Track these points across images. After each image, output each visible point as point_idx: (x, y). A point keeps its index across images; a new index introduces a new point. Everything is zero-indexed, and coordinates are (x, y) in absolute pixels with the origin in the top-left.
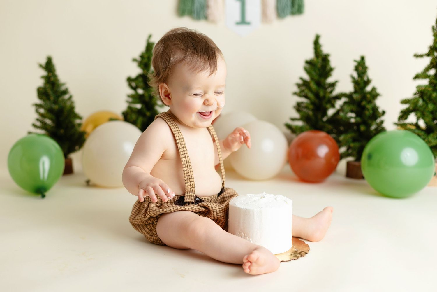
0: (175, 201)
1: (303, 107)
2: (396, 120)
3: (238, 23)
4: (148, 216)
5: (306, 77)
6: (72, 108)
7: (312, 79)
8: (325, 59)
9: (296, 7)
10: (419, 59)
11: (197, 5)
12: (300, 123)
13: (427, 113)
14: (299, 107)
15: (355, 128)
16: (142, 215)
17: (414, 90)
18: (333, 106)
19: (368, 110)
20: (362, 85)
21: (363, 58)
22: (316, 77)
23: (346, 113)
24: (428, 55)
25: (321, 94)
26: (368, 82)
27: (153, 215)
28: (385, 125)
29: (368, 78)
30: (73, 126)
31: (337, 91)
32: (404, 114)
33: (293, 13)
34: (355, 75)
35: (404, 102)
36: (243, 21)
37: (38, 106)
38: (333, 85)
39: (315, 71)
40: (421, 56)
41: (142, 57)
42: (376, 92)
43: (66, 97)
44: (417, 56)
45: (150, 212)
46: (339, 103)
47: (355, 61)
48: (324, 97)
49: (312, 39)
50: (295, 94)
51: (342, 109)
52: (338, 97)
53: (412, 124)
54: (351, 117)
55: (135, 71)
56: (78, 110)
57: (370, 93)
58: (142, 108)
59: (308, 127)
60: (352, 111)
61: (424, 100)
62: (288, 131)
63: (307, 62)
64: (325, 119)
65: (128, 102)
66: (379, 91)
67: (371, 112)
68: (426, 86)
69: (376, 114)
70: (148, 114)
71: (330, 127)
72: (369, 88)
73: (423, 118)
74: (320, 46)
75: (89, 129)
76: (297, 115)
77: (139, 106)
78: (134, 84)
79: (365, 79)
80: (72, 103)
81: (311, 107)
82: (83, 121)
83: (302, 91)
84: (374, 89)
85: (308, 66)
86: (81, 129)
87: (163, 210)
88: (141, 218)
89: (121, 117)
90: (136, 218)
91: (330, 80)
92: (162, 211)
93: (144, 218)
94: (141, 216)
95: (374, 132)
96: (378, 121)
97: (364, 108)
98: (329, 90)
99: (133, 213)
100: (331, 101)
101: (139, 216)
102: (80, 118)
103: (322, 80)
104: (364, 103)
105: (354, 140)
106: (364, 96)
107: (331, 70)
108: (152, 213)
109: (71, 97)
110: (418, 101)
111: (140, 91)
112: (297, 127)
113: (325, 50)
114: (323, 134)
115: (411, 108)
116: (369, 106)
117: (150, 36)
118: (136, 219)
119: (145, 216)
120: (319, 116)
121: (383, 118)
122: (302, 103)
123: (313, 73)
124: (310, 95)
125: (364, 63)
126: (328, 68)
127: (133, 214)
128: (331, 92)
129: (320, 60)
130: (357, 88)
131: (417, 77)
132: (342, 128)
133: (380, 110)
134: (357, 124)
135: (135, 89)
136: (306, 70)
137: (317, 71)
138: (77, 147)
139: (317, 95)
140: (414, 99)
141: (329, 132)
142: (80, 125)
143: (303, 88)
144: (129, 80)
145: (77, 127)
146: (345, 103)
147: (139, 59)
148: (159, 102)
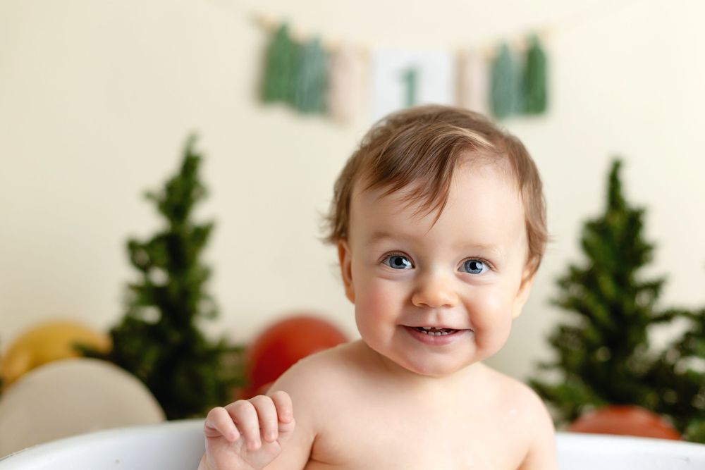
5: (582, 261)
8: (634, 221)
14: (560, 339)
25: (628, 307)
31: (670, 298)
38: (655, 288)
41: (171, 188)
49: (604, 168)
50: (555, 303)
51: (684, 347)
52: (667, 317)
55: (150, 224)
63: (589, 225)
70: (175, 337)
76: (549, 356)
77: (151, 314)
78: (144, 257)
85: (593, 239)
89: (101, 341)
91: (646, 274)
98: (645, 298)
111: (159, 277)
113: (634, 194)
117: (192, 139)
124: (601, 313)
129: (620, 221)
135: (144, 268)
136: (587, 246)
139: (616, 310)
144: (133, 247)
146: (688, 336)
147: (161, 194)
148: (203, 307)
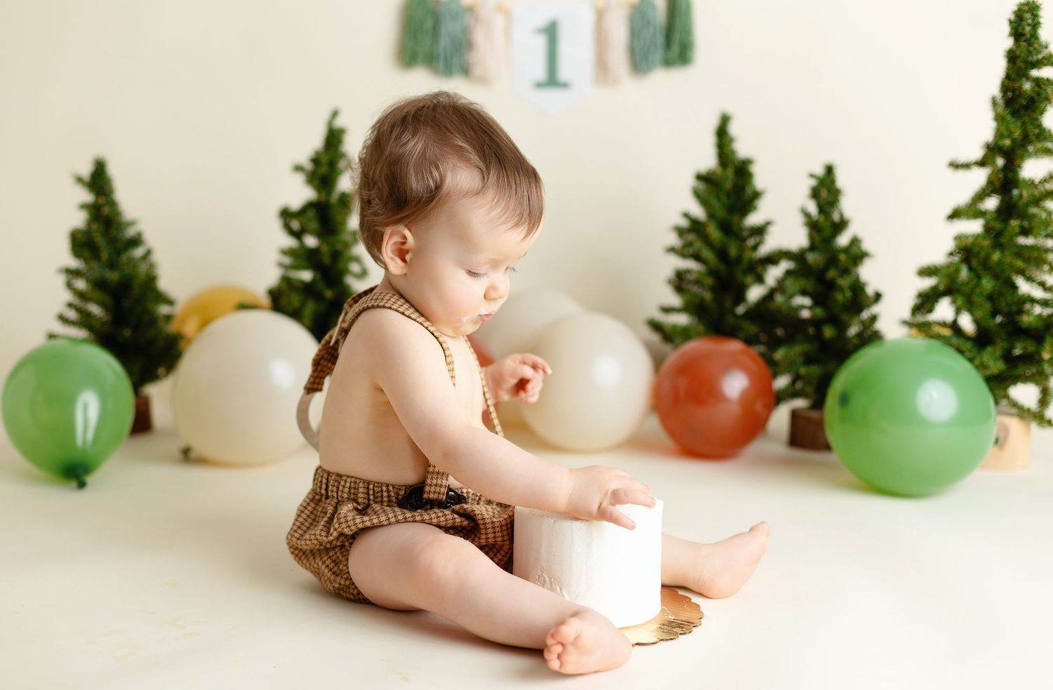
0: (400, 497)
1: (690, 282)
2: (906, 314)
3: (540, 85)
4: (335, 534)
5: (698, 212)
6: (151, 280)
7: (711, 215)
8: (742, 171)
9: (676, 48)
10: (961, 173)
11: (444, 42)
12: (682, 320)
13: (978, 299)
14: (680, 282)
15: (811, 331)
16: (322, 530)
17: (950, 245)
18: (760, 280)
19: (841, 289)
20: (828, 231)
21: (829, 170)
22: (721, 213)
23: (791, 296)
24: (982, 163)
25: (733, 251)
26: (841, 225)
27: (346, 530)
28: (881, 325)
29: (842, 216)
30: (153, 320)
31: (771, 244)
32: (926, 301)
33: (668, 63)
34: (812, 208)
35: (926, 272)
36: (552, 80)
37: (72, 273)
38: (760, 231)
39: (719, 198)
40: (966, 166)
41: (316, 161)
42: (859, 248)
43: (138, 252)
44: (955, 166)
45: (339, 524)
46: (774, 274)
47: (812, 176)
48: (739, 259)
49: (713, 123)
50: (672, 250)
51: (780, 287)
52: (772, 259)
53: (944, 324)
54: (803, 307)
55: (300, 194)
56: (165, 283)
57: (846, 250)
58: (314, 281)
59: (701, 328)
60: (804, 293)
61: (971, 269)
62: (655, 338)
63: (700, 177)
64: (741, 310)
65: (281, 265)
66: (866, 246)
67: (848, 294)
68: (977, 237)
69: (859, 299)
70: (329, 294)
71: (752, 328)
72: (843, 240)
73: (970, 311)
74: (731, 140)
75: (189, 328)
76: (675, 300)
77: (306, 276)
78: (295, 225)
79: (836, 217)
80: (152, 266)
81: (709, 281)
82: (177, 310)
83: (688, 245)
84: (855, 241)
85: (702, 186)
86: (172, 328)
87: (370, 520)
88: (319, 537)
89: (265, 300)
90: (307, 537)
91: (753, 219)
92: (367, 521)
93: (327, 537)
94: (318, 532)
95: (855, 341)
96: (865, 315)
97: (831, 286)
98: (751, 242)
99: (298, 524)
100: (756, 269)
101: (313, 532)
102: (170, 302)
103: (735, 218)
104: (832, 274)
105: (809, 360)
106: (832, 257)
107: (756, 195)
108: (344, 526)
109: (148, 253)
110: (957, 271)
111: (311, 241)
112: (674, 327)
113: (742, 149)
114: (735, 346)
115: (942, 287)
116: (844, 282)
117: (335, 114)
118: (306, 540)
119: (328, 532)
120: (728, 303)
121: (875, 309)
122: (688, 271)
123: (715, 203)
124: (708, 254)
125: (833, 182)
126: (749, 191)
127: (299, 528)
128: (755, 247)
129: (730, 172)
130: (817, 239)
131: (955, 215)
132: (780, 332)
133: (870, 291)
134: (816, 323)
135: (298, 235)
136: (697, 194)
137: (724, 198)
138: (161, 370)
139: (722, 254)
140: (949, 266)
141: (749, 341)
142: (168, 318)
143: (691, 237)
144: (286, 214)
145: (162, 324)
146: (789, 273)
147: (309, 166)
148: (355, 267)
